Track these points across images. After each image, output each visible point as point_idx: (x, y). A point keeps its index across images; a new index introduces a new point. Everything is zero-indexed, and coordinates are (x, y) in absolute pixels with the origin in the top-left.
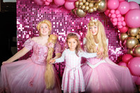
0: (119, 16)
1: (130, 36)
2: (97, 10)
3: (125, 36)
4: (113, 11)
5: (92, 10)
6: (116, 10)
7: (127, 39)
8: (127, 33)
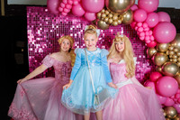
0: (147, 29)
1: (159, 52)
2: (122, 22)
3: (154, 51)
4: (140, 24)
5: (116, 23)
6: (143, 23)
7: (156, 55)
8: (155, 48)
